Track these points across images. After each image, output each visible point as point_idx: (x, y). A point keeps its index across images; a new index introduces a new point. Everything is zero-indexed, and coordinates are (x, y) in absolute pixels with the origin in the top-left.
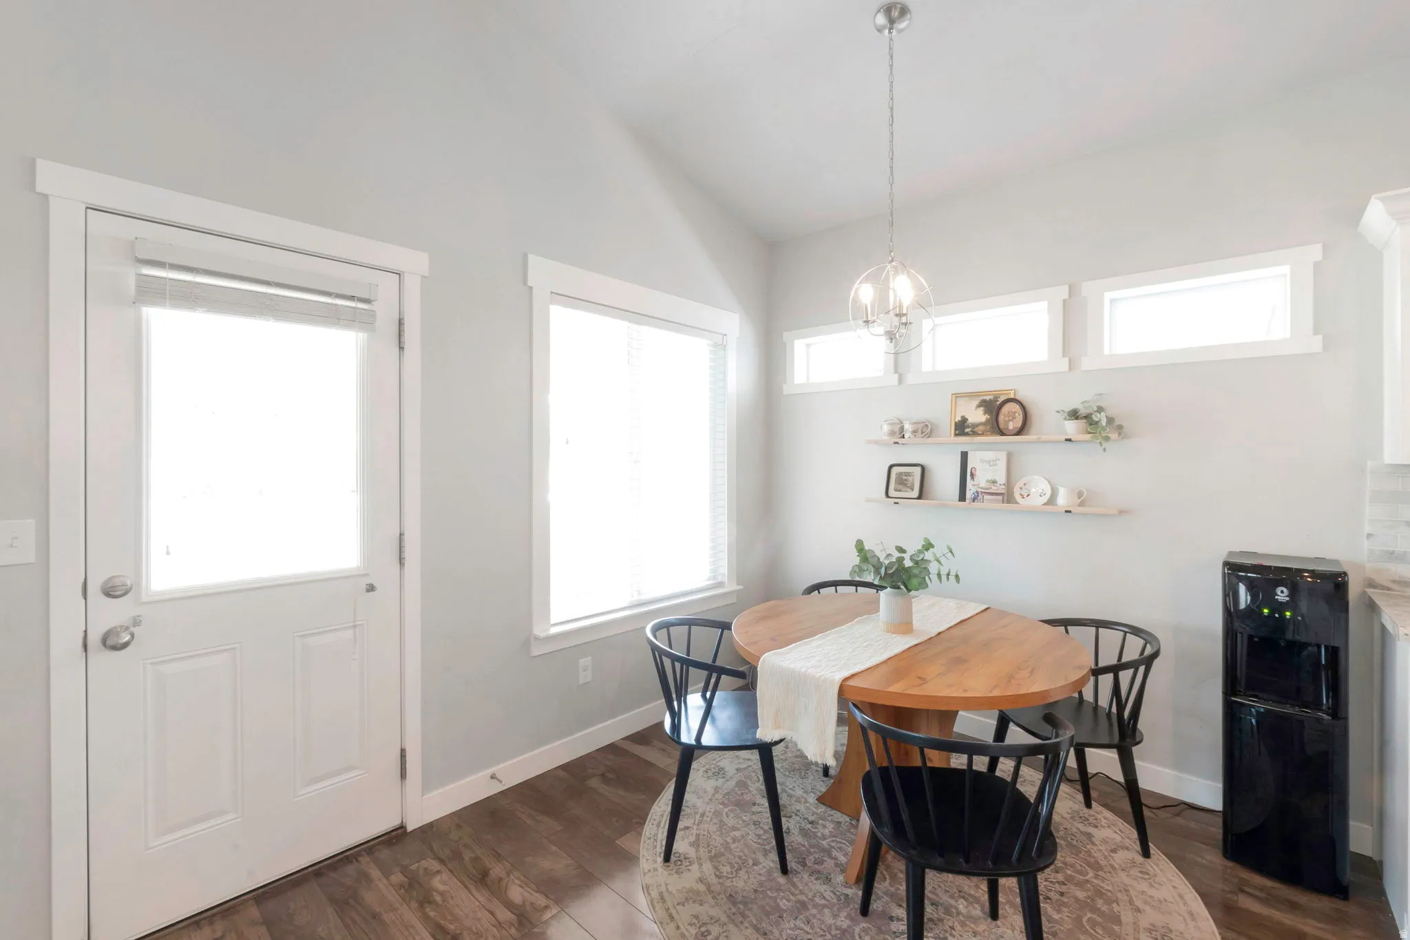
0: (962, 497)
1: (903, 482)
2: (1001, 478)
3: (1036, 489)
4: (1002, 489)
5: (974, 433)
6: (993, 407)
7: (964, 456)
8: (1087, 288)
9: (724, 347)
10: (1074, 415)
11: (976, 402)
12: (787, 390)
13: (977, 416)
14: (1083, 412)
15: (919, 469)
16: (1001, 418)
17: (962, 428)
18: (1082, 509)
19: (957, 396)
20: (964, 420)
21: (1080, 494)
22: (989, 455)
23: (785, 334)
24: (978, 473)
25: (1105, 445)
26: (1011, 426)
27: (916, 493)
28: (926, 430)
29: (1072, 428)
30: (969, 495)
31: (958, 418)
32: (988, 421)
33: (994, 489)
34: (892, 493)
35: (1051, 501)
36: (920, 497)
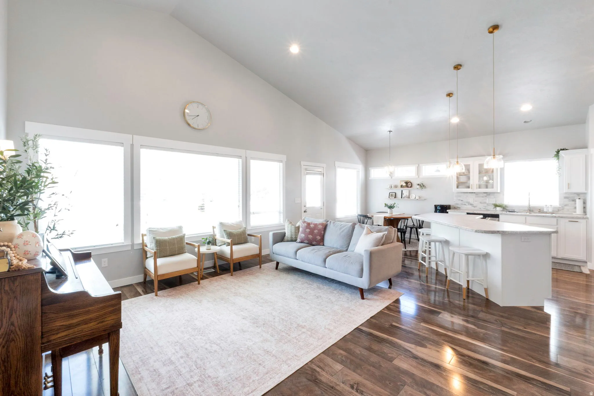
0: (402, 198)
1: (392, 195)
2: (408, 195)
3: (413, 196)
4: (408, 196)
5: (404, 187)
6: (407, 183)
7: (402, 191)
8: (420, 165)
9: (359, 171)
10: (418, 185)
11: (404, 182)
12: (370, 179)
13: (404, 184)
14: (420, 184)
15: (395, 193)
16: (408, 185)
17: (402, 186)
18: (419, 199)
19: (401, 181)
20: (402, 185)
21: (419, 197)
22: (406, 191)
23: (370, 168)
24: (404, 194)
25: (422, 189)
26: (409, 186)
27: (394, 197)
28: (396, 187)
29: (418, 186)
30: (403, 197)
31: (401, 185)
32: (406, 185)
33: (407, 196)
34: (390, 197)
35: (415, 198)
36: (395, 198)
